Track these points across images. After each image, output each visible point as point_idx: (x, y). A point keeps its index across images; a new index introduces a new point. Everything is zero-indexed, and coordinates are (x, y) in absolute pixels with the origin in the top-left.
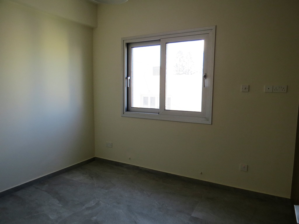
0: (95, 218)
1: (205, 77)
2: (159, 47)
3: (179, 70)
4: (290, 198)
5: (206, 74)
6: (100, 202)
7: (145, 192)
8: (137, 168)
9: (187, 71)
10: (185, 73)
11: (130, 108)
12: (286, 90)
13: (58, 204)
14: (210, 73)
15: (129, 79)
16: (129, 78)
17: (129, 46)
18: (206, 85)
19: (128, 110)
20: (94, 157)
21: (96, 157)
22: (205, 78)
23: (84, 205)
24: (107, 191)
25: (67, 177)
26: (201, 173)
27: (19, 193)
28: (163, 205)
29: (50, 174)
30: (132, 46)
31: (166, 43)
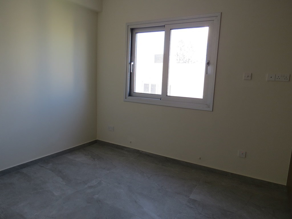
0: (97, 196)
1: (208, 64)
2: (163, 33)
3: (180, 59)
4: (286, 185)
5: (209, 61)
6: (102, 182)
7: (145, 174)
8: (138, 152)
9: (188, 60)
10: (186, 62)
11: (132, 93)
12: (288, 79)
13: (62, 181)
14: (213, 61)
15: (133, 65)
16: (132, 63)
17: (133, 31)
18: (209, 72)
19: (130, 95)
20: (97, 139)
21: (98, 140)
22: (208, 66)
23: (86, 184)
24: (108, 172)
25: (70, 157)
26: (200, 158)
27: (25, 170)
28: (162, 187)
29: (54, 154)
30: (136, 31)
31: (170, 29)
